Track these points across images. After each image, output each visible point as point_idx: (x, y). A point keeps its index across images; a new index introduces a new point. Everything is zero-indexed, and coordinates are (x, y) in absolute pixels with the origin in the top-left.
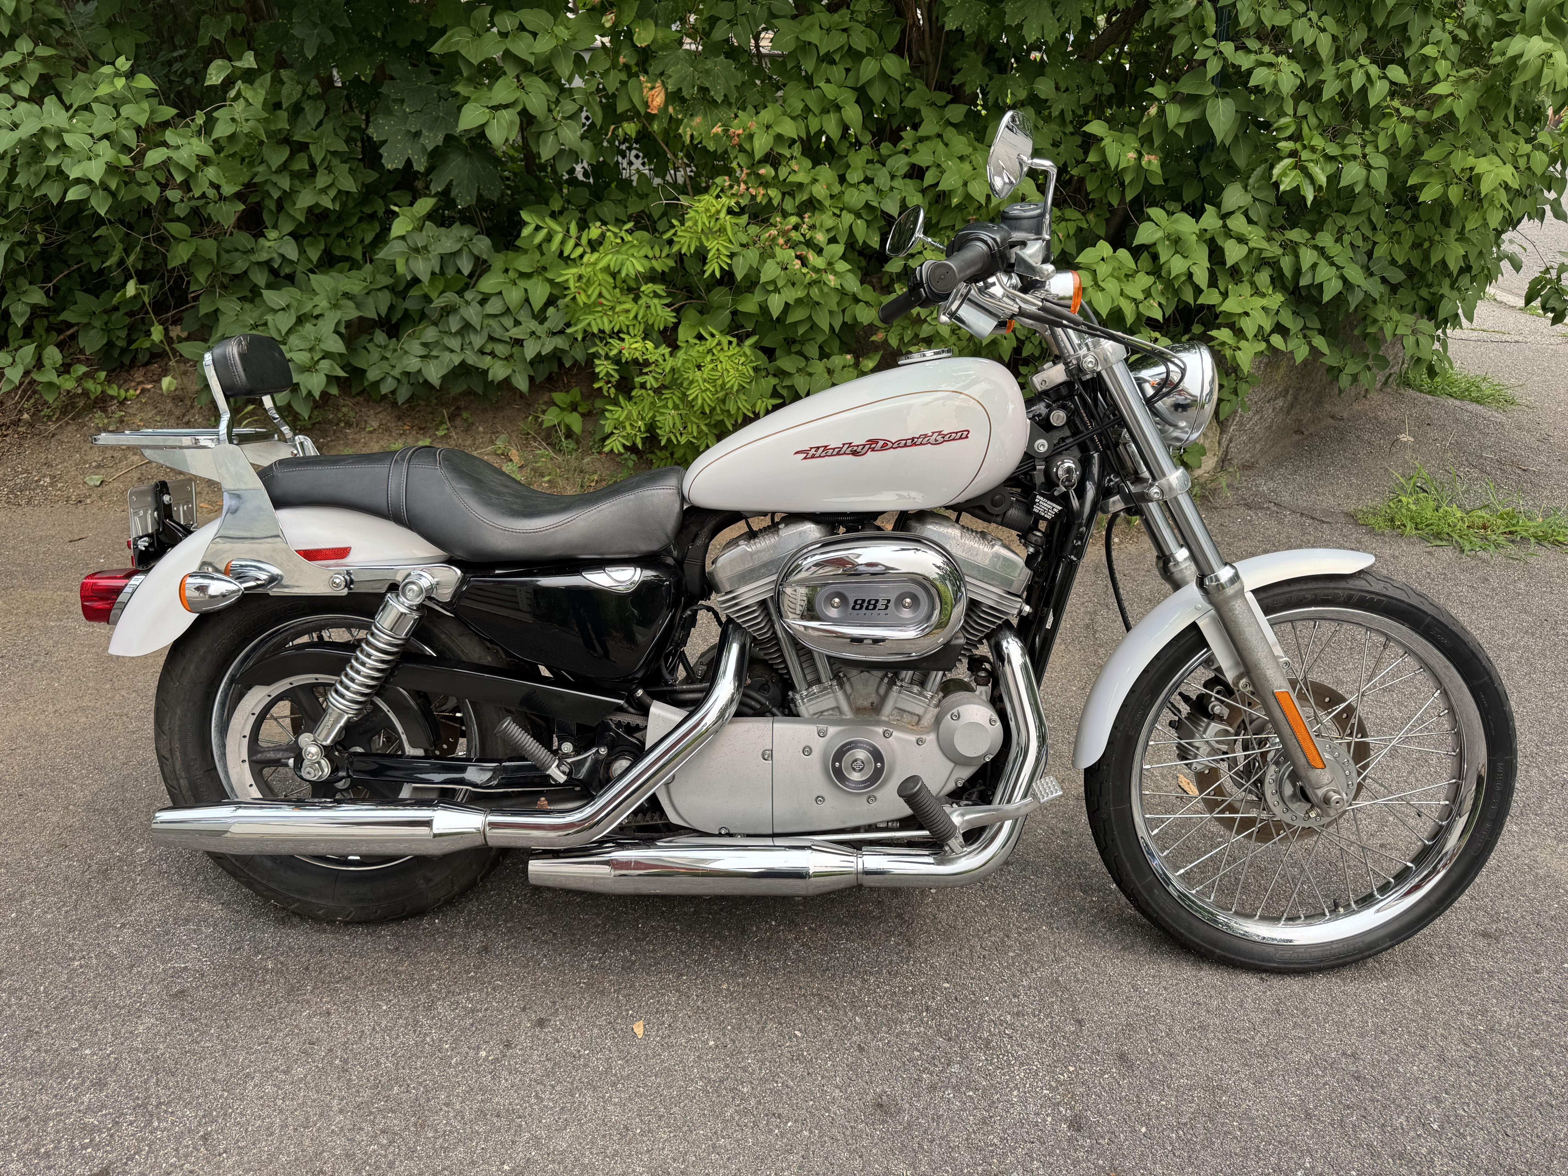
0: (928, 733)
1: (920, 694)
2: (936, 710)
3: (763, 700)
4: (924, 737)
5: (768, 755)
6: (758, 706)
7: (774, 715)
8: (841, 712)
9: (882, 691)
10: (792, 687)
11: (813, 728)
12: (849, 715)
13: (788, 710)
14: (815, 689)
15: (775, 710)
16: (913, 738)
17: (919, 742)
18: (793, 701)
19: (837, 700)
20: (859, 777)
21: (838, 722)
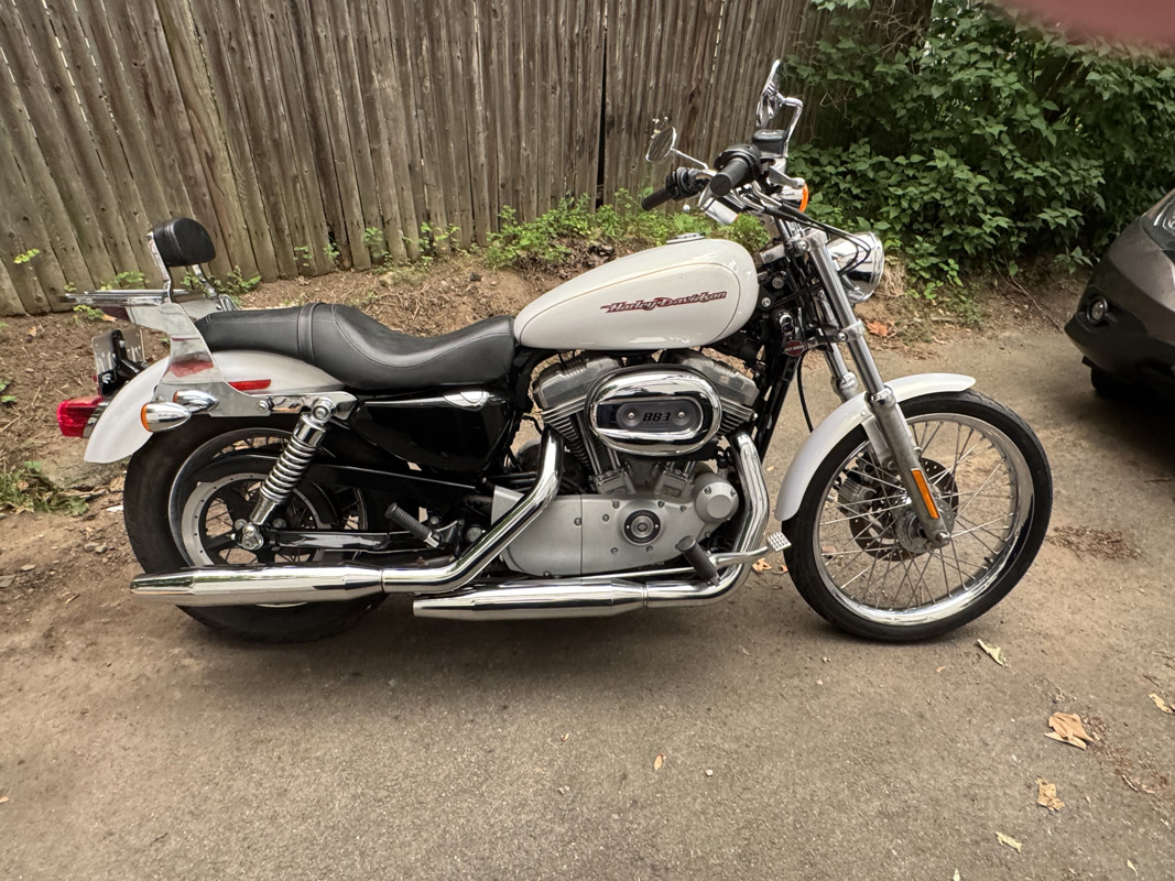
0: (688, 502)
1: (681, 475)
2: (692, 486)
4: (686, 505)
5: (579, 522)
6: (571, 488)
9: (654, 473)
11: (608, 502)
14: (609, 474)
16: (678, 506)
17: (682, 509)
19: (624, 481)
20: (643, 535)
21: (626, 497)
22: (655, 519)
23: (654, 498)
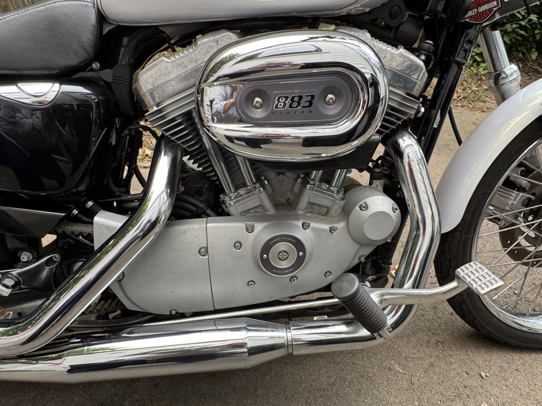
0: (339, 222)
1: (329, 190)
2: (343, 202)
3: (198, 203)
4: (335, 225)
5: (204, 251)
6: (194, 209)
7: (208, 216)
8: (265, 209)
9: (296, 189)
10: (222, 191)
11: (241, 226)
12: (272, 211)
13: (220, 211)
14: (242, 191)
15: (208, 211)
16: (326, 227)
17: (332, 230)
18: (224, 202)
19: (260, 200)
20: (284, 265)
21: (263, 218)
22: (299, 245)
23: (297, 218)
